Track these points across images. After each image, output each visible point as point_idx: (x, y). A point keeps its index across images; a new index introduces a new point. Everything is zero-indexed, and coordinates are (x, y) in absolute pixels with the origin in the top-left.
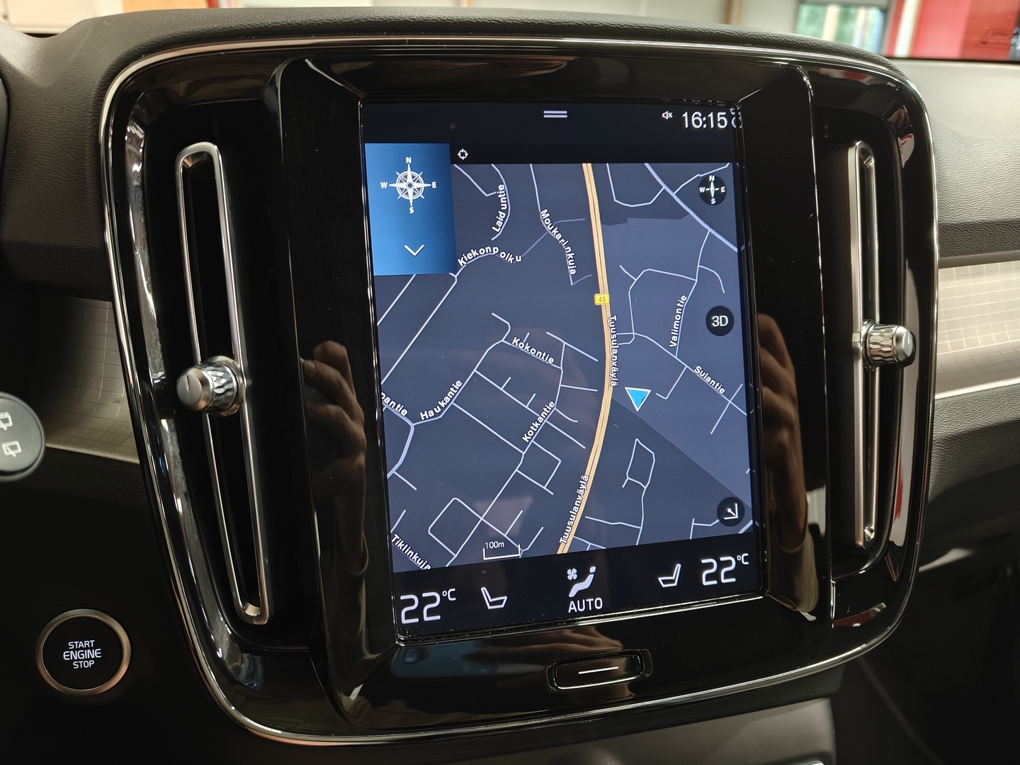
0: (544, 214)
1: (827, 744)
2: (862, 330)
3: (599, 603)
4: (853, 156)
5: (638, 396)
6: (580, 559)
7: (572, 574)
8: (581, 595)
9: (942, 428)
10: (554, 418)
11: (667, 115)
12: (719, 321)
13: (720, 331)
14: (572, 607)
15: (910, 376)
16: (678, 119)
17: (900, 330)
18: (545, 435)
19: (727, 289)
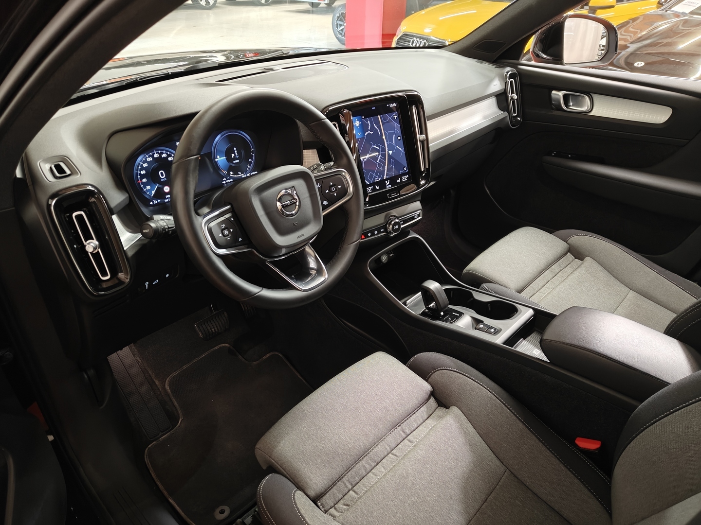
0: (375, 125)
1: (421, 208)
2: (418, 136)
3: (390, 186)
4: (414, 107)
5: (391, 152)
6: (387, 179)
7: (386, 182)
8: (388, 185)
9: (431, 150)
10: (381, 158)
11: (388, 105)
12: (399, 138)
13: (400, 140)
14: (387, 187)
15: (425, 142)
16: (389, 106)
17: (424, 135)
18: (380, 160)
19: (399, 133)
